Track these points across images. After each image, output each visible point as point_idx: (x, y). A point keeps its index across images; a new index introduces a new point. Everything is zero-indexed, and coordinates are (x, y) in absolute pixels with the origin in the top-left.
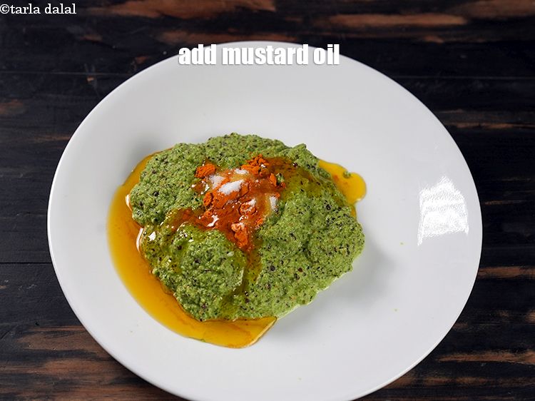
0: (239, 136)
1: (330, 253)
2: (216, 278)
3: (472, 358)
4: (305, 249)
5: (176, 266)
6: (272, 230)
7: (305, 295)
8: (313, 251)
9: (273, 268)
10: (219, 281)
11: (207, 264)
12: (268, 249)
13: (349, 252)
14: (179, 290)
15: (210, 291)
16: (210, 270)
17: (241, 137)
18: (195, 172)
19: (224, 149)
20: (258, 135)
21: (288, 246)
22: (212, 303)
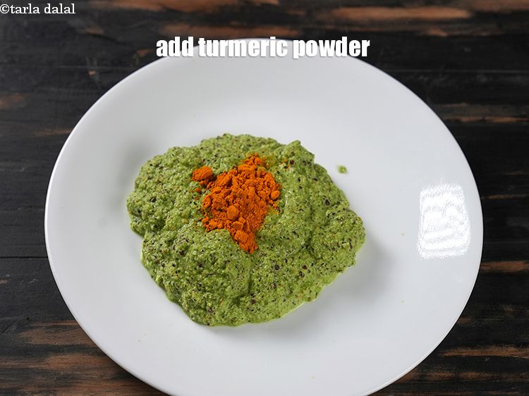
0: (231, 136)
1: (334, 249)
2: (221, 282)
3: (476, 353)
4: (308, 246)
5: (179, 271)
6: (274, 229)
7: (311, 292)
8: (316, 248)
9: (277, 267)
10: (225, 284)
11: (212, 268)
12: (272, 249)
13: (351, 247)
14: (184, 295)
15: (216, 295)
16: (215, 273)
17: (233, 138)
18: (191, 175)
19: (219, 151)
20: (251, 134)
21: (291, 244)
22: (219, 306)
